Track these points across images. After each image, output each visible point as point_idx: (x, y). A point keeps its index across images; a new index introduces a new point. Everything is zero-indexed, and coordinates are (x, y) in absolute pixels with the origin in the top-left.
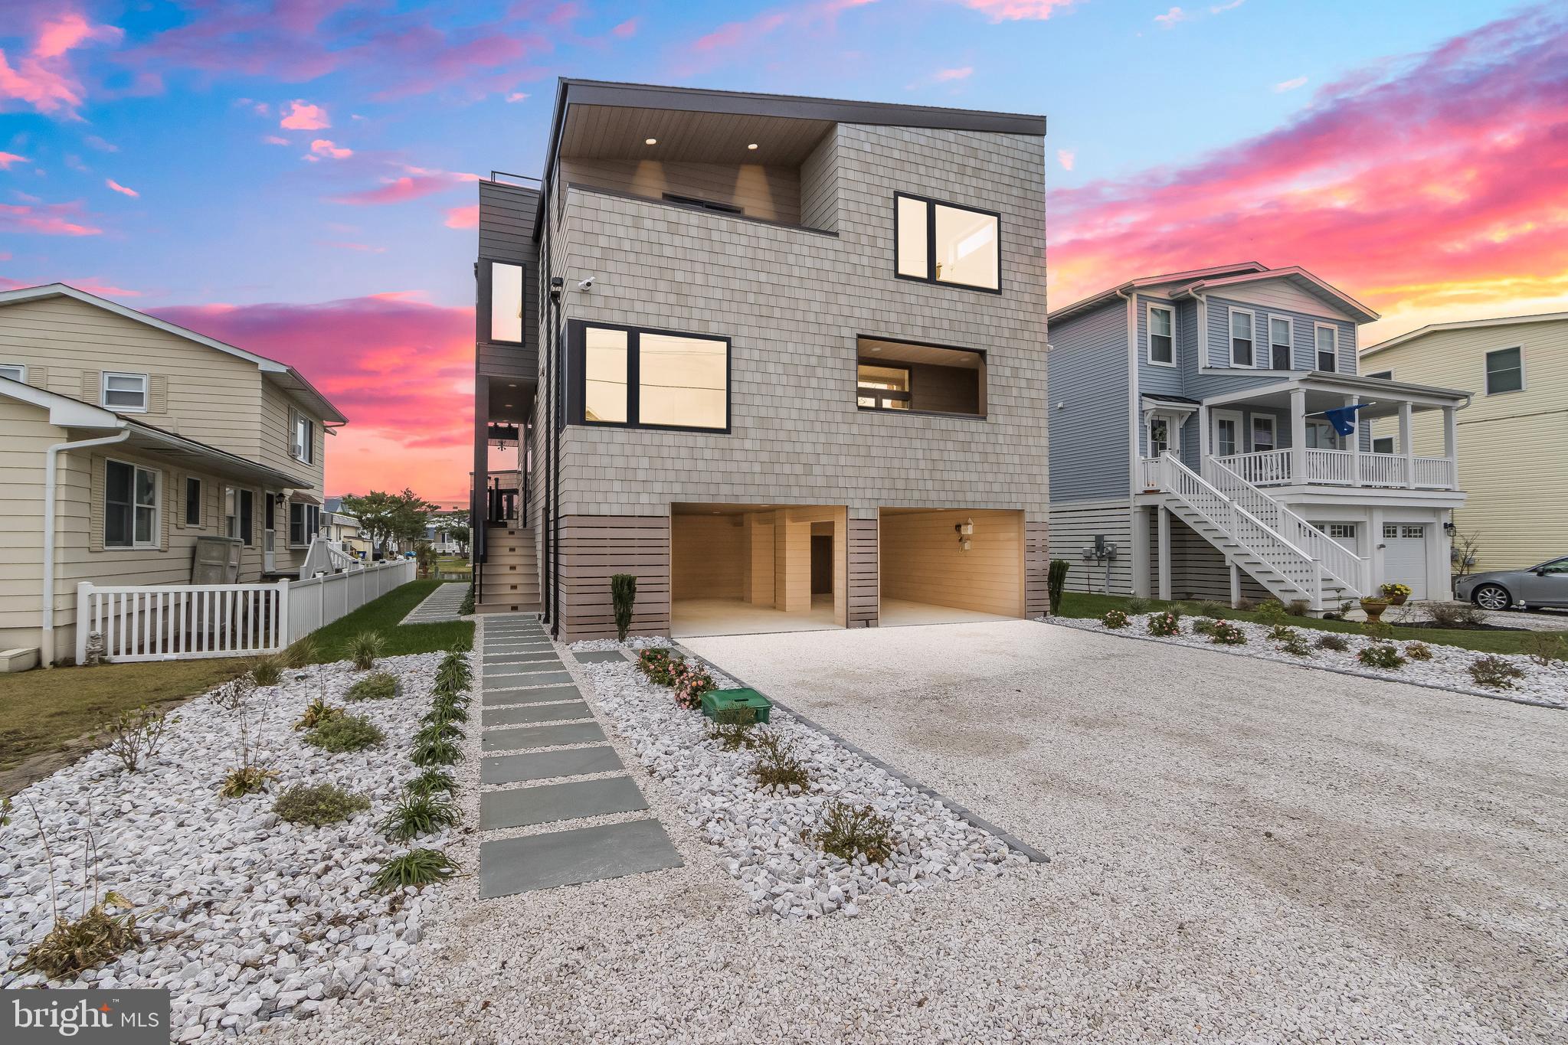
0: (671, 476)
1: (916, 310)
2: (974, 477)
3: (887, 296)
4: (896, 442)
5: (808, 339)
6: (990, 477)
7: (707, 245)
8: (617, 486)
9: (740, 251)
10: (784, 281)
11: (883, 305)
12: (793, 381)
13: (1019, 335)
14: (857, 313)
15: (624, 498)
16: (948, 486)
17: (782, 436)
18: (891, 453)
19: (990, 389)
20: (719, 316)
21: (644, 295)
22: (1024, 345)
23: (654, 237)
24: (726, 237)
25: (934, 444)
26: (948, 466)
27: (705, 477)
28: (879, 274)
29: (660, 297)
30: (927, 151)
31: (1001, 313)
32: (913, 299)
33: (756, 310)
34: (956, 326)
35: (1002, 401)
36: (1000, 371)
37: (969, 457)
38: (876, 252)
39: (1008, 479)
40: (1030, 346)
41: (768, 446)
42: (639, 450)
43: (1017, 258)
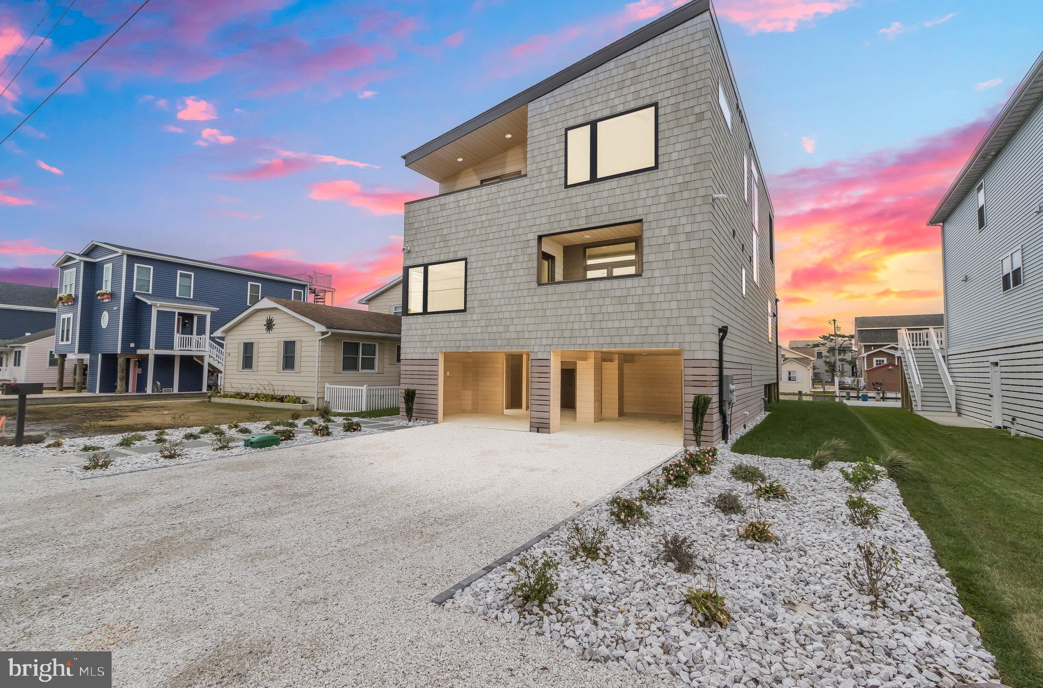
0: (440, 338)
1: (580, 206)
2: (630, 324)
3: (560, 203)
4: (564, 304)
5: (508, 247)
6: (646, 323)
7: (457, 210)
9: (473, 207)
10: (495, 216)
11: (557, 211)
12: (499, 275)
13: (678, 196)
14: (538, 221)
15: (421, 350)
16: (606, 332)
17: (492, 309)
18: (560, 312)
19: (646, 250)
20: (462, 248)
21: (431, 246)
25: (595, 302)
26: (607, 317)
27: (454, 338)
28: (554, 190)
29: (437, 245)
30: (591, 88)
32: (579, 199)
33: (480, 238)
34: (614, 208)
35: (659, 257)
36: (657, 232)
37: (625, 307)
38: (552, 176)
39: (665, 322)
40: (691, 203)
41: (485, 316)
42: (427, 326)
43: (676, 131)
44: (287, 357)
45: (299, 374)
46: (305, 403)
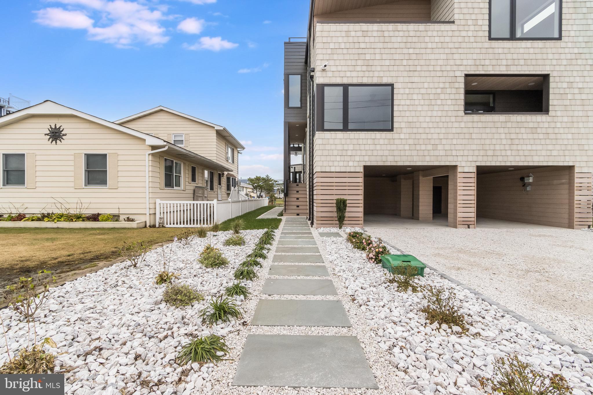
0: (364, 153)
1: (502, 56)
2: (539, 147)
3: (484, 51)
4: (488, 130)
5: (436, 80)
6: (550, 147)
7: (382, 39)
8: (338, 158)
9: (399, 39)
10: (423, 51)
11: (481, 56)
12: (427, 102)
13: (574, 62)
14: (465, 62)
15: (341, 164)
16: (521, 153)
17: (421, 131)
18: (484, 136)
19: (551, 97)
20: (388, 74)
21: (351, 68)
22: (578, 68)
23: (356, 40)
24: (391, 34)
25: (513, 131)
26: (521, 142)
27: (380, 153)
28: (479, 39)
29: (358, 68)
31: (562, 51)
32: (500, 51)
33: (407, 68)
34: (529, 62)
35: (560, 102)
36: (560, 85)
37: (536, 136)
38: (477, 28)
39: (563, 148)
40: (582, 68)
41: (413, 136)
42: (348, 141)
43: (574, 16)
44: (88, 171)
45: (120, 190)
46: (133, 220)
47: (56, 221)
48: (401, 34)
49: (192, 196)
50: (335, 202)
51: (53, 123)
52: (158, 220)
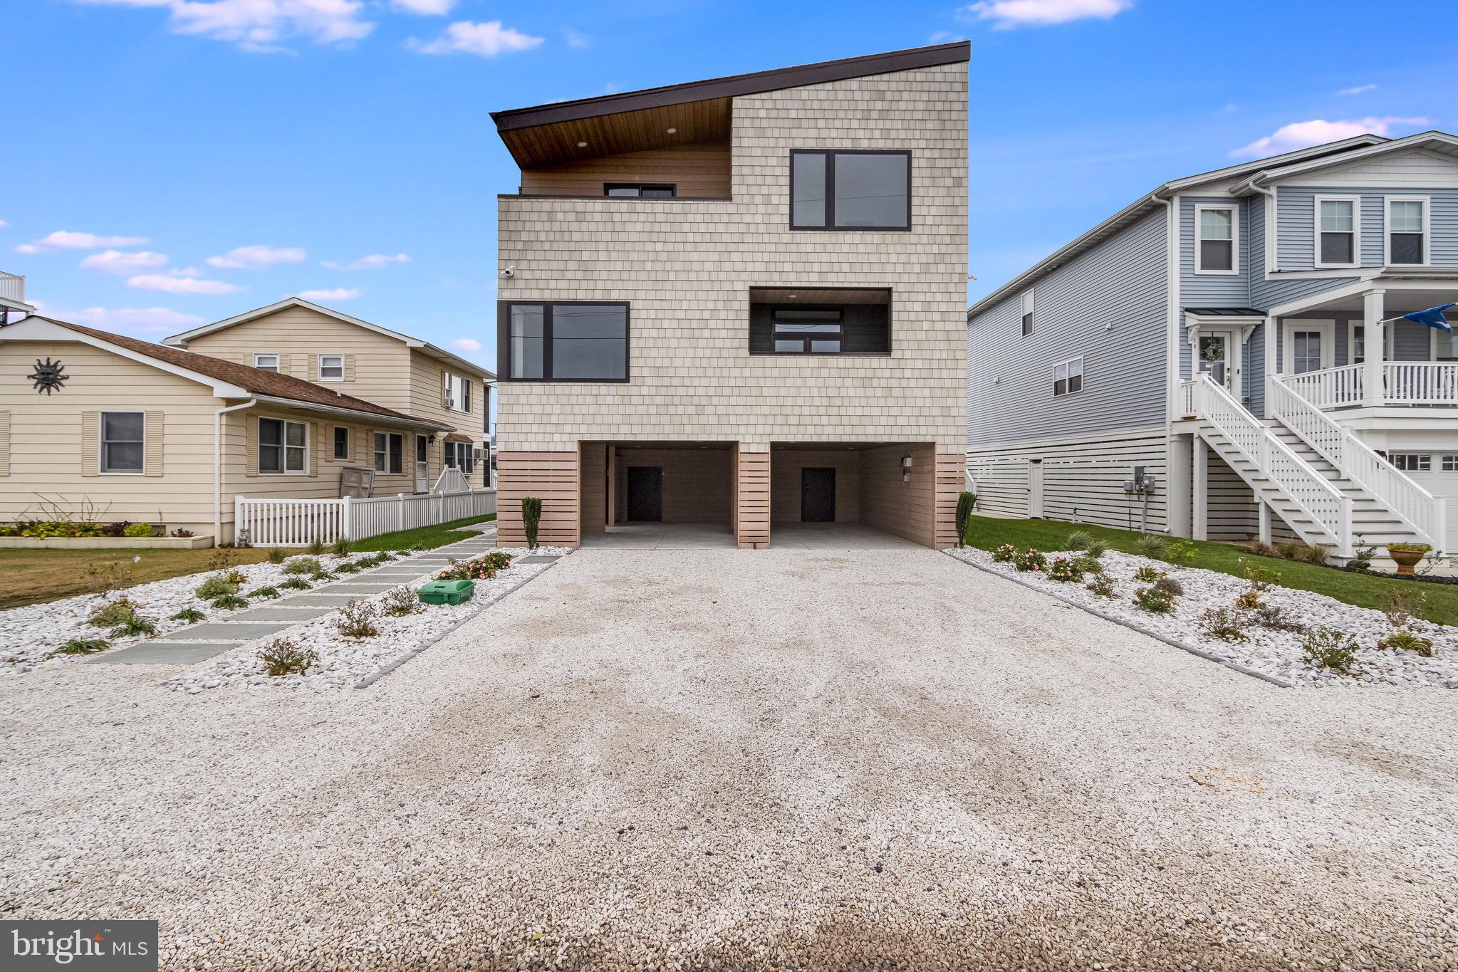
0: (579, 419)
1: (812, 257)
2: (876, 411)
3: (782, 248)
4: (789, 382)
5: (702, 295)
6: (895, 411)
7: (609, 227)
8: (535, 428)
9: (639, 227)
10: (679, 247)
11: (777, 257)
12: (687, 334)
13: (933, 268)
14: (750, 267)
15: (540, 438)
16: (845, 421)
17: (676, 382)
18: (783, 392)
19: (895, 326)
20: (620, 285)
21: (557, 275)
22: (938, 278)
23: (565, 227)
24: (626, 217)
25: (831, 382)
26: (846, 402)
27: (607, 419)
28: (773, 228)
29: (570, 275)
30: (826, 105)
31: (910, 249)
32: (810, 248)
33: (653, 276)
34: (857, 268)
35: (911, 335)
36: (909, 306)
37: (870, 392)
38: (770, 209)
39: (916, 411)
40: (946, 278)
41: (663, 391)
42: (553, 399)
43: (932, 192)
45: (166, 479)
46: (188, 535)
47: (43, 536)
48: (642, 217)
49: (336, 486)
50: (520, 502)
51: (43, 355)
52: (238, 534)
